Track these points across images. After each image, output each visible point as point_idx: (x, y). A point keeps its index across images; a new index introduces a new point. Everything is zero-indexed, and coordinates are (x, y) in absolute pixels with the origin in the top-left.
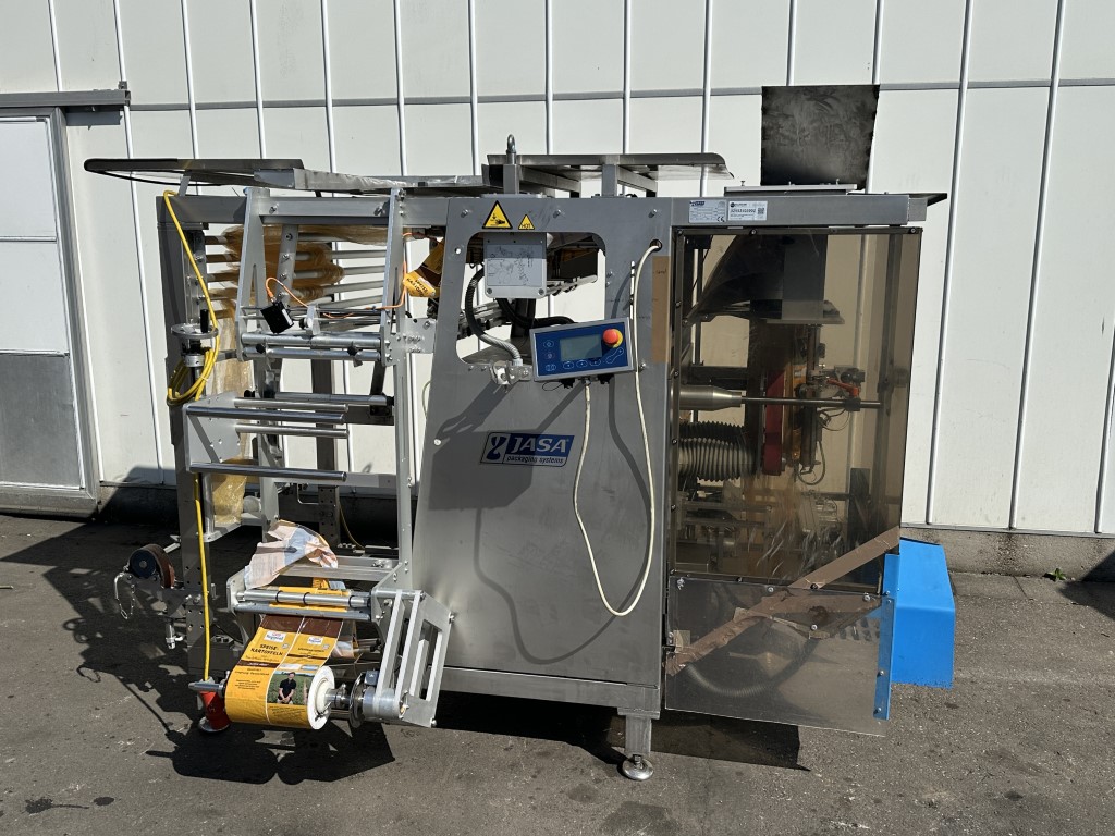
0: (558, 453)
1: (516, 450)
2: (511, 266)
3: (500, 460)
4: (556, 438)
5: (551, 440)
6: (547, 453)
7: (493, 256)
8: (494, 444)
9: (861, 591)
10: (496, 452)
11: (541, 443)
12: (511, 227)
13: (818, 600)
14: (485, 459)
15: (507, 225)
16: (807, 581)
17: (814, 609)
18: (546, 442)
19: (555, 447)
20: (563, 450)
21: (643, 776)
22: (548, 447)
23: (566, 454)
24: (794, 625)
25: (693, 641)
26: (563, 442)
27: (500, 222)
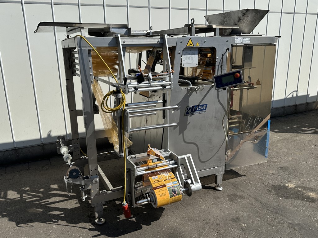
0: (204, 109)
1: (193, 110)
2: (189, 57)
3: (189, 114)
4: (203, 105)
5: (202, 106)
6: (201, 110)
7: (185, 55)
8: (188, 110)
9: (264, 130)
10: (188, 112)
11: (200, 107)
12: (194, 46)
13: (256, 134)
14: (185, 115)
15: (192, 45)
16: (254, 130)
17: (255, 136)
18: (201, 107)
19: (203, 108)
20: (205, 108)
21: (221, 189)
22: (201, 108)
23: (205, 109)
24: (251, 141)
25: (232, 151)
26: (205, 106)
27: (191, 44)
